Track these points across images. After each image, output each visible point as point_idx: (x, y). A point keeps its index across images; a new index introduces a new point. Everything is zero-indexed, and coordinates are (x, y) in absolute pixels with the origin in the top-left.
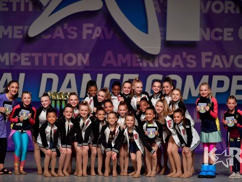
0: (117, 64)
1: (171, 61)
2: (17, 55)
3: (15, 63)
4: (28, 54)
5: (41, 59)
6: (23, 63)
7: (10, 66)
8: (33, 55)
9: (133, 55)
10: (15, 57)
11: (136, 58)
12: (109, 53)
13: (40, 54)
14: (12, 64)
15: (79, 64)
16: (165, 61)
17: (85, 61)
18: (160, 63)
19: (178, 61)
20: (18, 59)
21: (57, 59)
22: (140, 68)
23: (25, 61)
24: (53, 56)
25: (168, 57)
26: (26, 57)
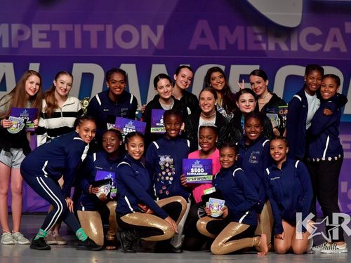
0: (218, 45)
1: (322, 40)
2: (25, 28)
3: (20, 43)
4: (46, 27)
5: (70, 36)
6: (36, 44)
7: (11, 49)
8: (55, 27)
9: (249, 28)
10: (21, 33)
11: (255, 34)
12: (203, 25)
13: (69, 27)
14: (15, 45)
15: (145, 46)
16: (312, 39)
17: (156, 40)
18: (300, 43)
19: (335, 39)
20: (27, 37)
21: (102, 36)
22: (262, 53)
23: (41, 40)
24: (94, 29)
25: (317, 32)
26: (40, 32)
